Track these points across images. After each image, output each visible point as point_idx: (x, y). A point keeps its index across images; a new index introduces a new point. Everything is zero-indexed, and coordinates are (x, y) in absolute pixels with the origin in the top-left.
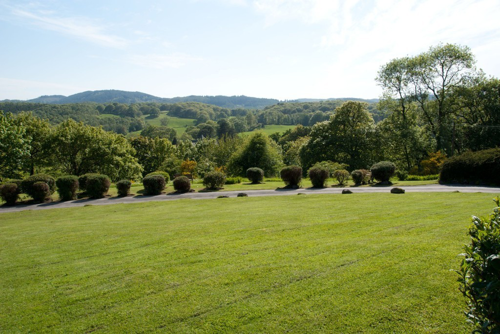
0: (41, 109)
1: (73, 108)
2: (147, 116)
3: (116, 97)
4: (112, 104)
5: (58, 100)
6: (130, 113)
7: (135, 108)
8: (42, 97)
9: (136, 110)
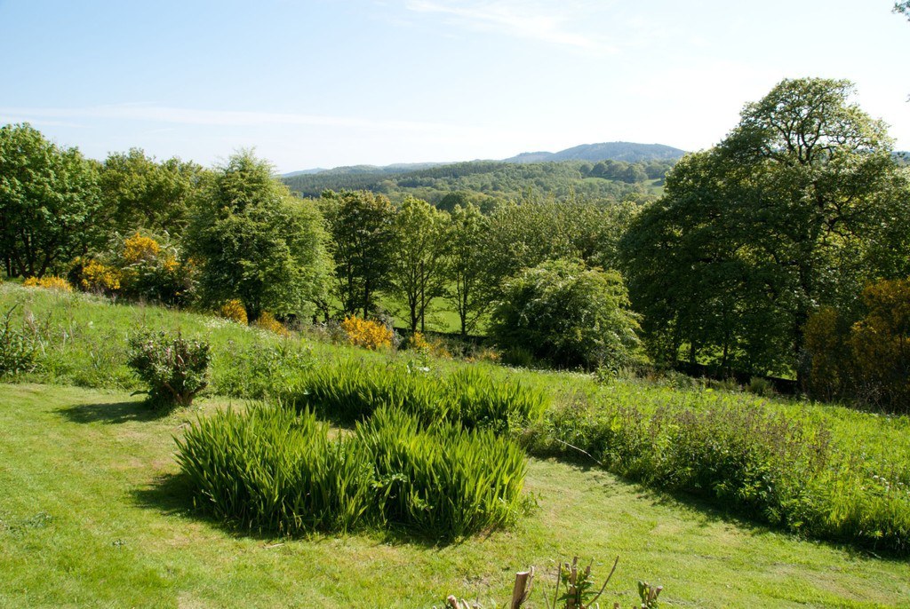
0: (502, 171)
1: (545, 169)
2: (655, 181)
3: (622, 153)
4: (603, 163)
5: (541, 158)
6: (629, 177)
7: (639, 169)
8: (521, 154)
9: (639, 171)
